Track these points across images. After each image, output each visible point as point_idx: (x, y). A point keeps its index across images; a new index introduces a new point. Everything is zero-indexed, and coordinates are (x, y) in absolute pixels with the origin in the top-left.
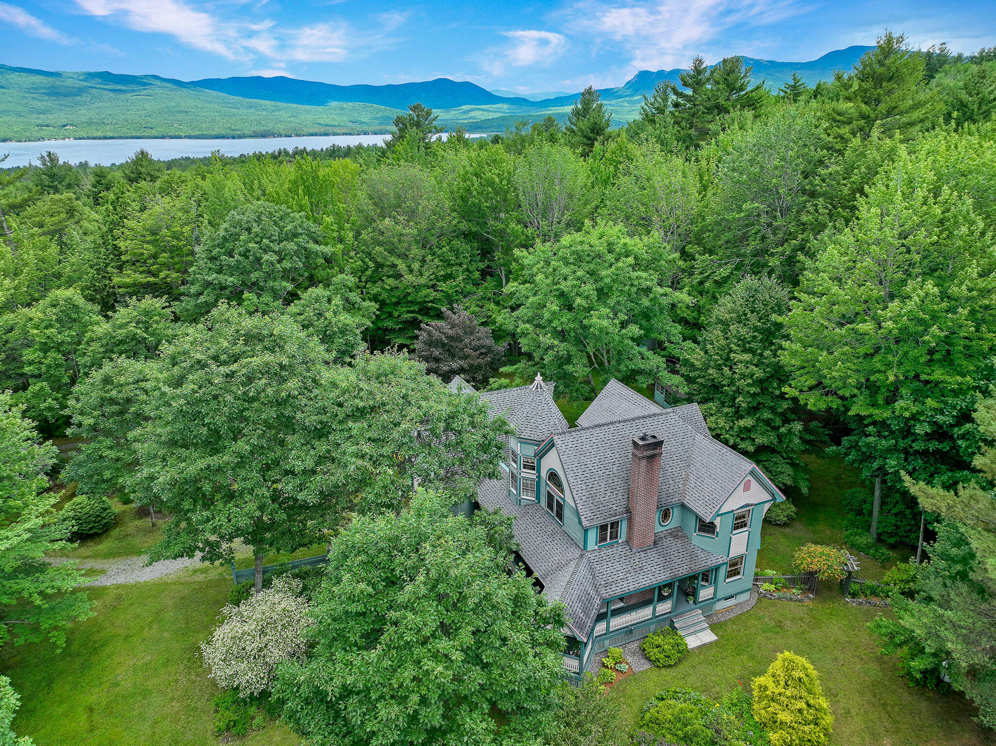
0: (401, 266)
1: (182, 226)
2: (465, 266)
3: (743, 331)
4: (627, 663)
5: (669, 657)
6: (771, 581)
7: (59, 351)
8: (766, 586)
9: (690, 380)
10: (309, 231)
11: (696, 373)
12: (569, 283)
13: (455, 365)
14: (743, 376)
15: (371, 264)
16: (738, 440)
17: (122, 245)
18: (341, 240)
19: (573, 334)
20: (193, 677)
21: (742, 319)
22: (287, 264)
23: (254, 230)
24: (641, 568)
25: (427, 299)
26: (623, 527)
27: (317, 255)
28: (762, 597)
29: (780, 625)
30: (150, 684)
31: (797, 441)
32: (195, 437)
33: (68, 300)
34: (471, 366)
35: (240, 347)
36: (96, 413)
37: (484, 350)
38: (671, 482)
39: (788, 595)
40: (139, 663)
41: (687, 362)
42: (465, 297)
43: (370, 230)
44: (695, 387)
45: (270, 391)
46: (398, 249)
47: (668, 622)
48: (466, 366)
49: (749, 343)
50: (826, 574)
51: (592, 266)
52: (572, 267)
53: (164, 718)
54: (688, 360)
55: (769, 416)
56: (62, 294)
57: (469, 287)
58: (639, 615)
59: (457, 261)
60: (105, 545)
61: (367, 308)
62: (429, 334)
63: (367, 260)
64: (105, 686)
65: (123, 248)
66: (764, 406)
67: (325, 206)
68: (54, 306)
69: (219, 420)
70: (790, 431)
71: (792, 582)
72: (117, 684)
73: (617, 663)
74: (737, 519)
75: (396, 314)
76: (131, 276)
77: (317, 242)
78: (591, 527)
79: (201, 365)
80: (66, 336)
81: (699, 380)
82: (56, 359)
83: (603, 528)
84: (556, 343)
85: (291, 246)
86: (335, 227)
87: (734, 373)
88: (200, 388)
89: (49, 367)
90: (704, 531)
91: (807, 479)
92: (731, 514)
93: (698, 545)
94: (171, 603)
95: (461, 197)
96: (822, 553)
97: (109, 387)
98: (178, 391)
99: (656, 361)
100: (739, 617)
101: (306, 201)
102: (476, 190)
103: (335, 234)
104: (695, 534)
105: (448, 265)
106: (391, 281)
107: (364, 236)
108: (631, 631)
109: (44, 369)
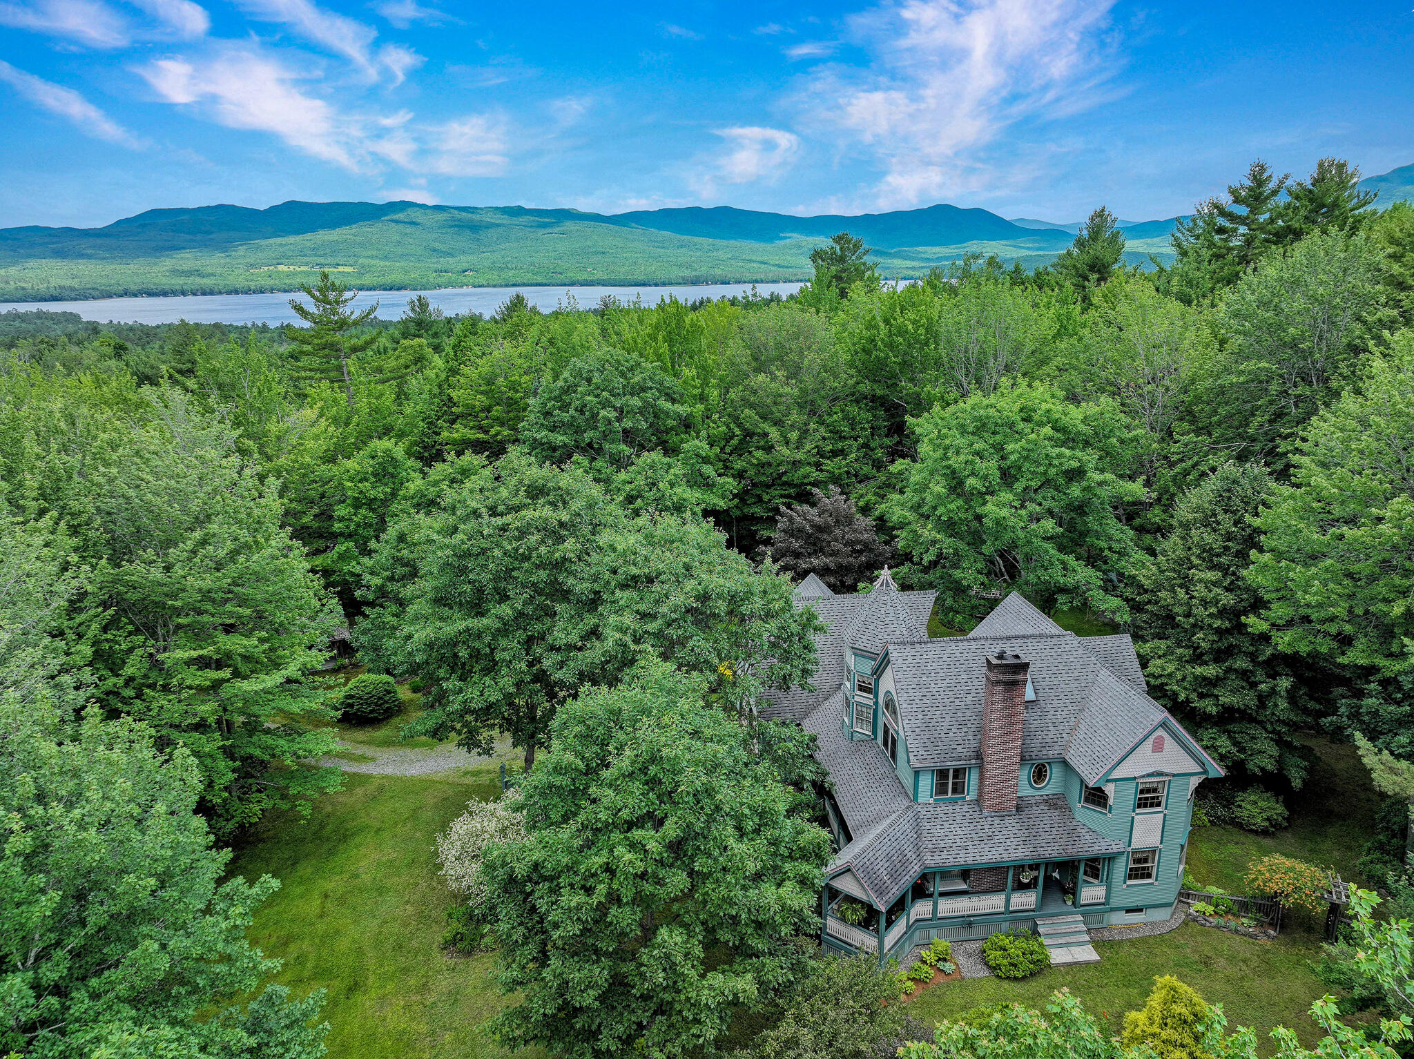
0: (774, 434)
1: (521, 376)
2: (861, 441)
3: (1208, 538)
4: (956, 964)
5: (1015, 965)
6: (1208, 899)
7: (371, 509)
8: (1200, 906)
9: (1136, 607)
10: (661, 385)
11: (1145, 597)
12: (962, 458)
13: (816, 562)
14: (1205, 603)
15: (737, 431)
16: (1194, 696)
17: (454, 394)
18: (703, 398)
19: (964, 528)
20: (434, 884)
21: (1209, 521)
22: (627, 423)
23: (594, 381)
24: (990, 838)
25: (806, 481)
26: (972, 779)
27: (667, 414)
28: (1191, 920)
29: (1206, 962)
30: (388, 883)
31: (1283, 704)
32: (460, 595)
33: (387, 452)
34: (840, 566)
35: (521, 498)
36: (385, 574)
37: (859, 547)
38: (1051, 728)
39: (1233, 924)
40: (384, 859)
41: (1132, 581)
42: (860, 482)
43: (741, 388)
44: (1145, 617)
45: (543, 549)
46: (772, 413)
47: (1030, 924)
48: (832, 565)
49: (1218, 555)
50: (1291, 900)
51: (998, 438)
52: (971, 437)
53: (395, 920)
54: (1134, 577)
55: (1244, 666)
56: (386, 444)
57: (867, 469)
58: (982, 903)
59: (853, 433)
60: (382, 733)
61: (723, 485)
62: (791, 519)
63: (732, 425)
64: (346, 876)
65: (456, 399)
66: (1240, 651)
67: (691, 357)
68: (373, 458)
69: (485, 577)
70: (1273, 689)
71: (1244, 907)
72: (357, 876)
73: (940, 959)
74: (1142, 792)
75: (766, 498)
76: (461, 431)
77: (673, 401)
78: (925, 770)
79: (476, 514)
80: (380, 492)
81: (1149, 607)
82: (366, 517)
83: (943, 774)
84: (939, 537)
85: (636, 402)
86: (698, 382)
87: (1192, 597)
88: (469, 539)
89: (358, 525)
90: (1093, 802)
91: (1305, 769)
92: (1133, 783)
93: (1084, 822)
94: (431, 802)
95: (864, 350)
96: (1292, 869)
97: (402, 545)
98: (447, 541)
99: (1083, 574)
100: (1144, 940)
101: (664, 349)
102: (882, 340)
103: (696, 392)
104: (1079, 806)
105: (840, 437)
106: (759, 454)
107: (732, 395)
108: (970, 924)
109: (352, 527)
